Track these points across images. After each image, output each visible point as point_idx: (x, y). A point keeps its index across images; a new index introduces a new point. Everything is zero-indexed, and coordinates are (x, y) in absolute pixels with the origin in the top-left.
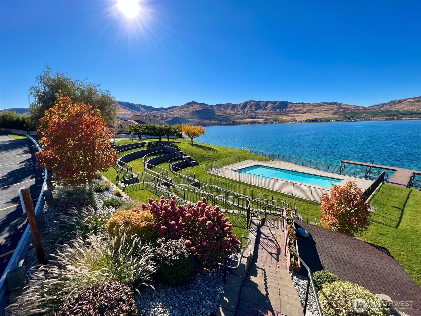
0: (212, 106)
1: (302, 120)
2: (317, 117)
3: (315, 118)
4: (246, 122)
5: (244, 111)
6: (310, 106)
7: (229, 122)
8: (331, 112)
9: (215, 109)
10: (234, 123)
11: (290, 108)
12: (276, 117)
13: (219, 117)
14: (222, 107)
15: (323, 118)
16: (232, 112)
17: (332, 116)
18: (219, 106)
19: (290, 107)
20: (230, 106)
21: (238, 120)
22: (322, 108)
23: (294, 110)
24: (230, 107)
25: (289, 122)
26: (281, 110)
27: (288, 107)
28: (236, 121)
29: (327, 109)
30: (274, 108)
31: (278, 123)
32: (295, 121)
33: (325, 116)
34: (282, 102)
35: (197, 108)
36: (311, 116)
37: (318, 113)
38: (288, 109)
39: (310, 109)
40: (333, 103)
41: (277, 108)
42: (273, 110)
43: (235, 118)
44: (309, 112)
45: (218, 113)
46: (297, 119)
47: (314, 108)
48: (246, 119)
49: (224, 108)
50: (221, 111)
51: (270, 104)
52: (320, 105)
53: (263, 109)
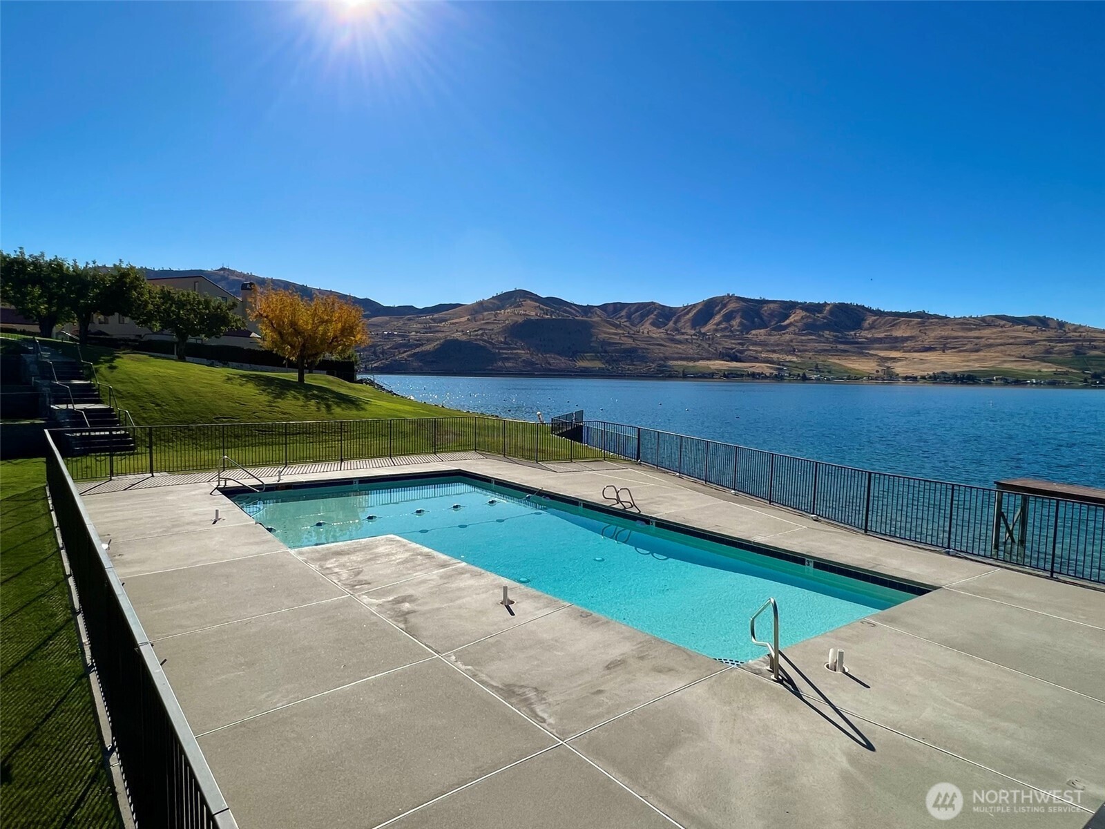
0: (588, 310)
1: (918, 374)
2: (976, 366)
3: (966, 369)
4: (705, 371)
5: (703, 330)
6: (946, 324)
7: (642, 368)
8: (1027, 351)
9: (596, 319)
10: (662, 372)
11: (873, 331)
12: (821, 358)
13: (608, 348)
14: (623, 313)
15: (997, 373)
16: (657, 333)
17: (1030, 367)
18: (611, 308)
19: (872, 327)
20: (650, 312)
21: (679, 363)
22: (993, 336)
23: (887, 337)
24: (652, 316)
25: (870, 378)
26: (840, 335)
27: (866, 324)
28: (669, 366)
29: (1011, 341)
30: (811, 328)
31: (828, 380)
32: (891, 377)
33: (1007, 366)
34: (842, 309)
35: (532, 314)
36: (952, 362)
37: (977, 351)
38: (864, 333)
39: (947, 338)
40: (1033, 321)
41: (826, 326)
42: (811, 334)
43: (667, 354)
44: (944, 346)
45: (607, 333)
46: (899, 369)
47: (960, 334)
48: (708, 359)
49: (629, 317)
50: (617, 326)
51: (798, 311)
52: (986, 322)
53: (774, 329)
